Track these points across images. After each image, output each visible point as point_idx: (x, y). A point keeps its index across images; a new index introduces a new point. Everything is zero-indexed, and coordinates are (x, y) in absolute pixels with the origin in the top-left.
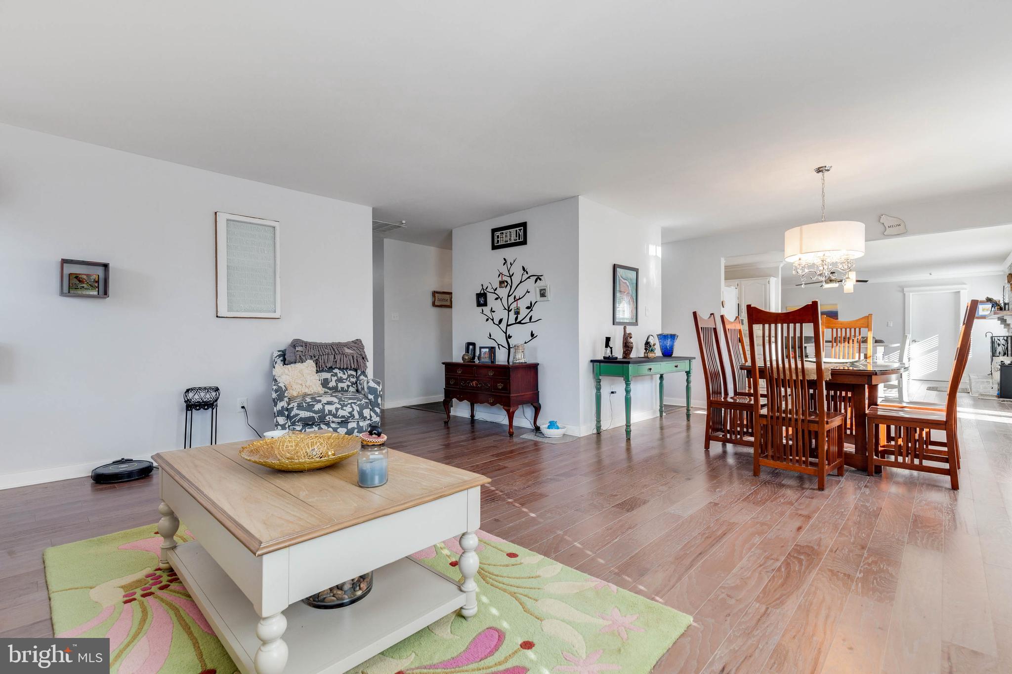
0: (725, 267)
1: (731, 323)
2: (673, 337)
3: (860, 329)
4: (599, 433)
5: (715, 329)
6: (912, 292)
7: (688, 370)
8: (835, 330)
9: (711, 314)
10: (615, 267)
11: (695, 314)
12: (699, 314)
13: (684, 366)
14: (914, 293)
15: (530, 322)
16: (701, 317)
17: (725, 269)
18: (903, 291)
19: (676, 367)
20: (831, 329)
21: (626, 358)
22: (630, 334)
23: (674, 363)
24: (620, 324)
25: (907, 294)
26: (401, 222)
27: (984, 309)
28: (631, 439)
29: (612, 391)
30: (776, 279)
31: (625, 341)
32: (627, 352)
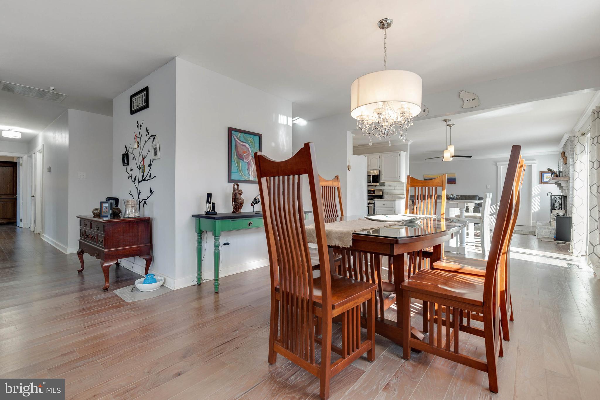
3: (436, 188)
4: (199, 284)
6: (501, 165)
8: (417, 188)
10: (231, 130)
14: (503, 166)
15: (150, 179)
18: (496, 164)
20: (414, 188)
21: (235, 213)
22: (240, 191)
25: (499, 167)
26: (49, 87)
27: (547, 177)
28: (219, 292)
29: (226, 242)
30: (405, 153)
31: (234, 197)
32: (237, 207)
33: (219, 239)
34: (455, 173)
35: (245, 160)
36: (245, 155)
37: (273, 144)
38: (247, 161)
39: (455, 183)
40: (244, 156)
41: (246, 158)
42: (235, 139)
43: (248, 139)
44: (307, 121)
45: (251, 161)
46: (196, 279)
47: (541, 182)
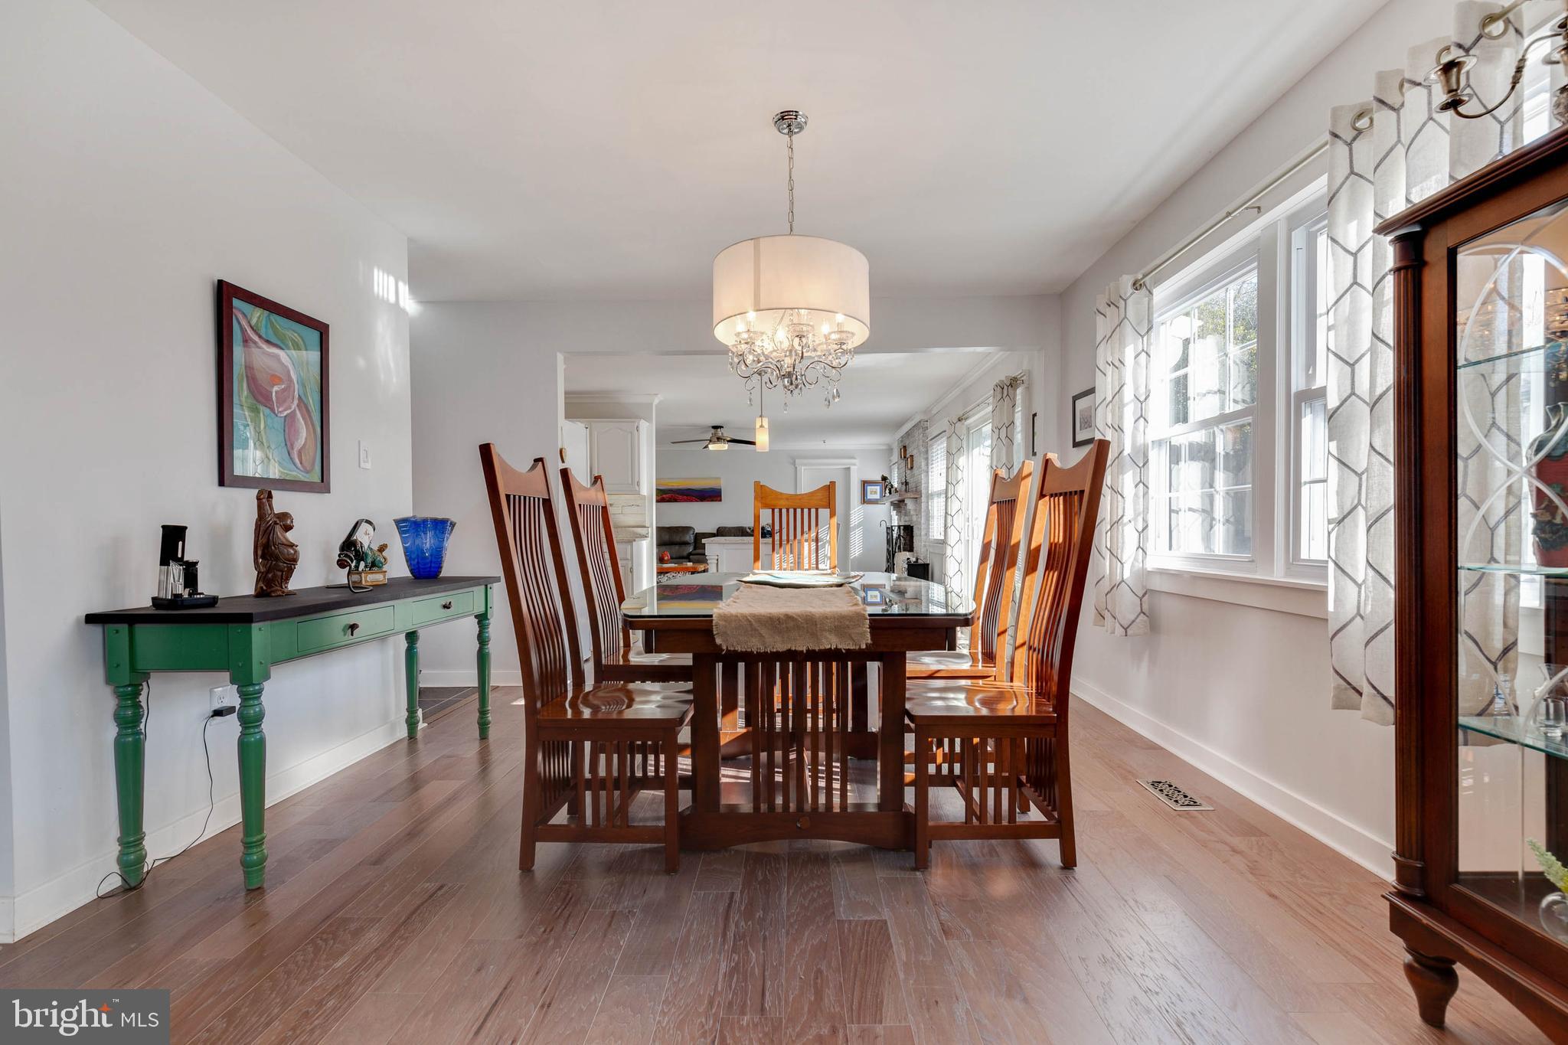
0: (566, 393)
1: (587, 489)
2: (441, 526)
3: (817, 510)
4: (133, 886)
5: (547, 504)
6: (805, 465)
7: (482, 610)
8: (777, 511)
9: (537, 460)
10: (225, 293)
11: (486, 451)
12: (498, 452)
13: (473, 600)
14: (807, 467)
16: (502, 462)
17: (565, 398)
18: (794, 463)
19: (446, 607)
20: (770, 510)
21: (266, 596)
22: (285, 516)
23: (442, 598)
24: (245, 482)
25: (798, 468)
27: (874, 492)
28: (265, 886)
29: (217, 706)
30: (648, 424)
31: (264, 541)
32: (275, 576)
33: (260, 692)
34: (719, 478)
35: (278, 408)
36: (276, 388)
37: (361, 363)
38: (285, 413)
39: (720, 500)
40: (274, 394)
41: (280, 402)
42: (243, 331)
43: (284, 335)
44: (421, 302)
45: (298, 412)
46: (116, 868)
47: (865, 500)
